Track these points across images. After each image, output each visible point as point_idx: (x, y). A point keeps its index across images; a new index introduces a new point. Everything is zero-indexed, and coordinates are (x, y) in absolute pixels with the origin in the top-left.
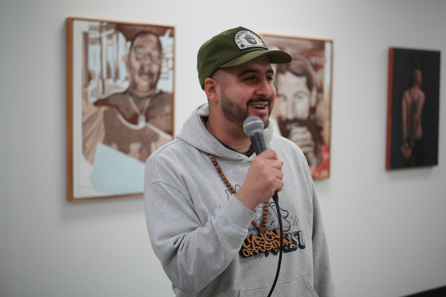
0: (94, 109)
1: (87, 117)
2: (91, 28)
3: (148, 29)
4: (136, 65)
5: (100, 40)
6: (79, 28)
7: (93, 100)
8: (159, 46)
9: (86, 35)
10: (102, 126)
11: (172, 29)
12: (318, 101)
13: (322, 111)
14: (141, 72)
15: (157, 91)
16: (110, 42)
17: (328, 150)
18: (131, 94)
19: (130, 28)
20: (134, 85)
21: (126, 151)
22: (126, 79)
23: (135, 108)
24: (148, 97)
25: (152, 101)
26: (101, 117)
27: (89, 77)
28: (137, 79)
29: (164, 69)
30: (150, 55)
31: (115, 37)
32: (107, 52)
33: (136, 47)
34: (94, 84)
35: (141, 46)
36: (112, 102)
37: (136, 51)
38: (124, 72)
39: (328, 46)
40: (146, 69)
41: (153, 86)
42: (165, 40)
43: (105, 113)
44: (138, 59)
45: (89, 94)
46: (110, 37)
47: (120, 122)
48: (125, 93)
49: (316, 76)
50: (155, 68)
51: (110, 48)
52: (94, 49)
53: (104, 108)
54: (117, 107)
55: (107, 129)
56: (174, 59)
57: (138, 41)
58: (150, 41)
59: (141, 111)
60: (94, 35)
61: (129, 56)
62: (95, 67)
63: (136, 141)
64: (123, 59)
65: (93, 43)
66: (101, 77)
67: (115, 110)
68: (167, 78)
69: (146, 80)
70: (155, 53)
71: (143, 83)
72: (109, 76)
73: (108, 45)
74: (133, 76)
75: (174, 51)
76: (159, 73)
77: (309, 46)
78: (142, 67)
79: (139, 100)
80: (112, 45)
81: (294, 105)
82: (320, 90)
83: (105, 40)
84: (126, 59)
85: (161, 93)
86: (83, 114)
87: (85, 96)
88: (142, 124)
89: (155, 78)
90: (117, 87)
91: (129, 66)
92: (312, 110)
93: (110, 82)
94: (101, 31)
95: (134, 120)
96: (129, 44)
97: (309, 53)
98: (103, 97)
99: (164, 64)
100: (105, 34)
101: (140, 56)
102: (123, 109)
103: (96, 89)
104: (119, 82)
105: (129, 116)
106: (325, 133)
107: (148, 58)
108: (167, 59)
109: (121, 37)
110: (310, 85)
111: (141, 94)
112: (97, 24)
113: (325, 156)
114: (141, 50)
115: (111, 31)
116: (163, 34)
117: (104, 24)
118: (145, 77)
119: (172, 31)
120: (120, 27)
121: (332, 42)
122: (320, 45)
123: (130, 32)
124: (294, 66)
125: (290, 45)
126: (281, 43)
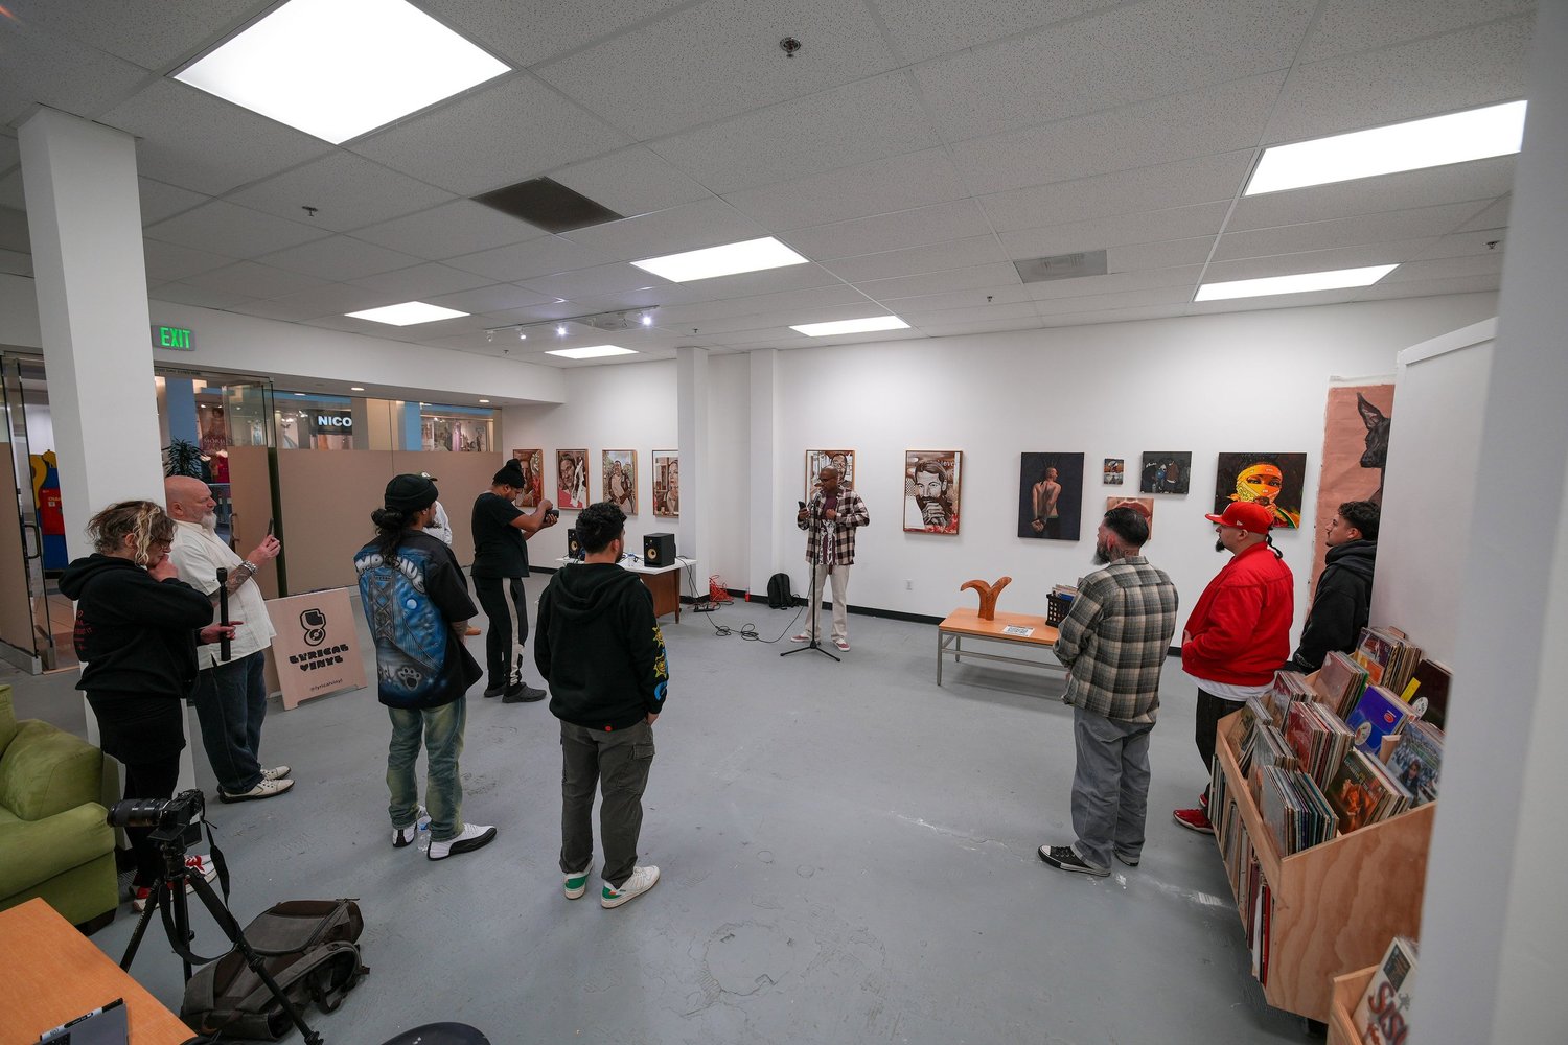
2: (814, 454)
5: (818, 459)
8: (846, 460)
12: (948, 487)
13: (952, 494)
17: (957, 517)
27: (814, 474)
39: (957, 456)
41: (842, 478)
42: (849, 458)
49: (947, 474)
50: (843, 470)
52: (816, 463)
60: (816, 456)
62: (816, 470)
81: (929, 489)
82: (951, 481)
92: (944, 493)
94: (818, 455)
97: (940, 460)
100: (820, 456)
106: (955, 507)
110: (941, 478)
112: (817, 452)
113: (954, 521)
117: (820, 452)
119: (851, 453)
120: (827, 453)
121: (961, 453)
122: (952, 454)
123: (831, 454)
124: (929, 467)
125: (926, 456)
126: (920, 455)
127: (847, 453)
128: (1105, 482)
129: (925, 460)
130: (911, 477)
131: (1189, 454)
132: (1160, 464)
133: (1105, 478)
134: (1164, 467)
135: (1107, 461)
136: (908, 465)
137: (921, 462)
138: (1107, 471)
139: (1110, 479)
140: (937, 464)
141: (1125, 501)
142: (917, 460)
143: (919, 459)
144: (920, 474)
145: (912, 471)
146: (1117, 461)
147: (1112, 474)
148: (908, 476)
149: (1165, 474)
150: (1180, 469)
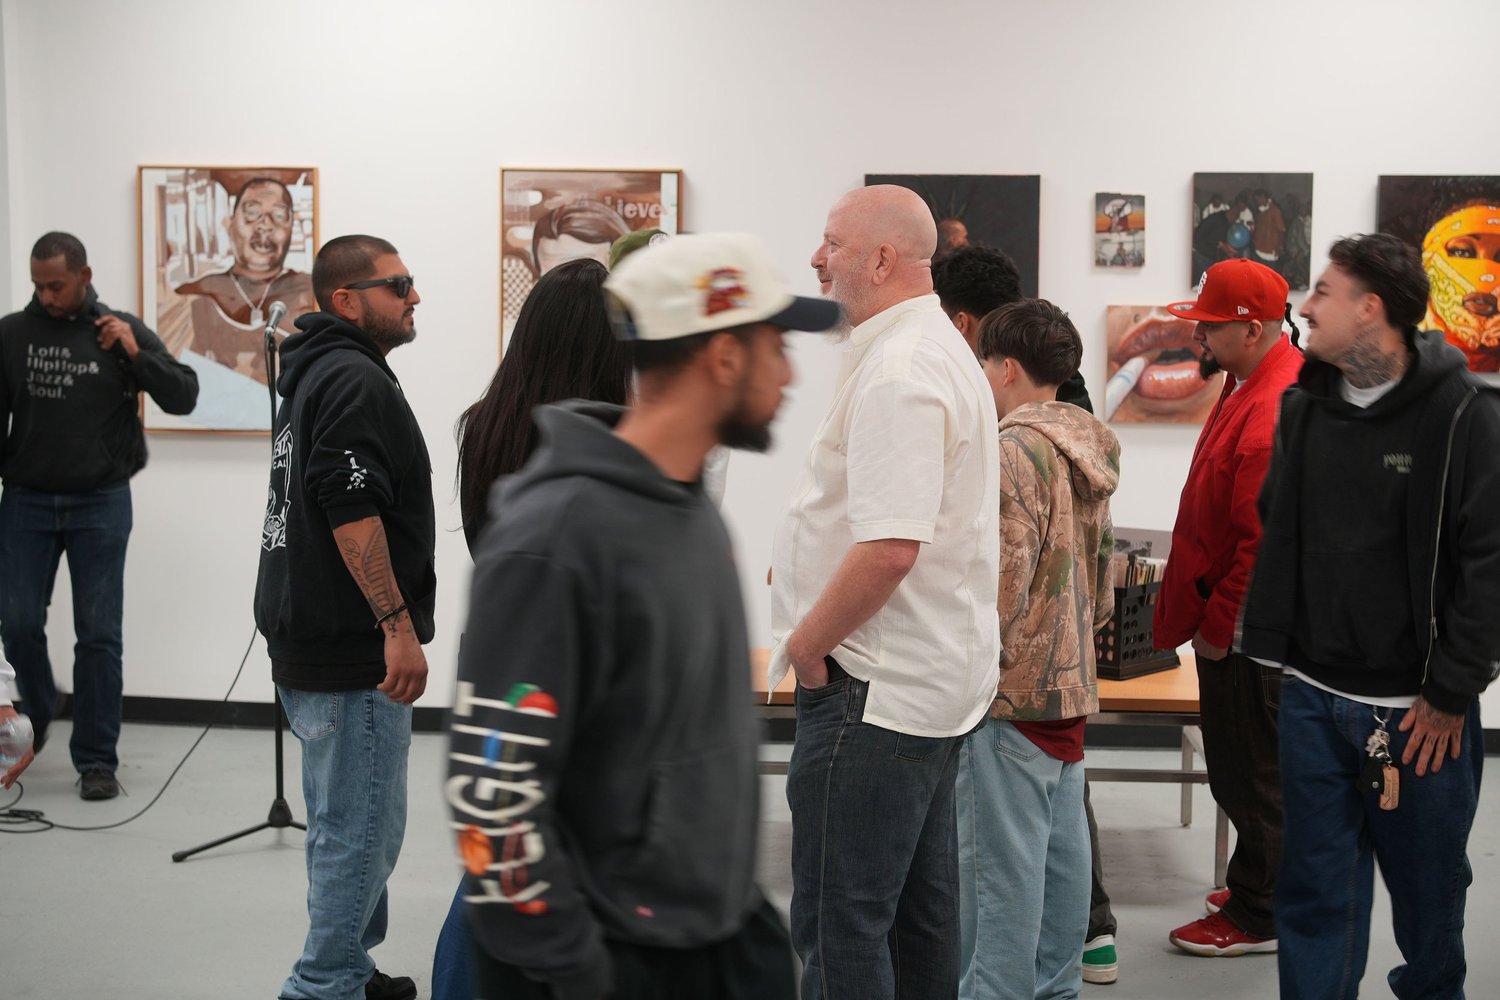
0: (178, 298)
1: (164, 310)
2: (170, 180)
3: (267, 174)
4: (247, 232)
5: (185, 196)
6: (151, 180)
7: (176, 285)
8: (287, 200)
9: (162, 190)
10: (191, 325)
11: (309, 170)
14: (255, 242)
15: (284, 272)
16: (201, 198)
18: (237, 277)
19: (234, 176)
20: (243, 262)
21: (231, 364)
22: (230, 253)
23: (246, 299)
24: (268, 280)
25: (273, 287)
26: (188, 310)
27: (168, 251)
28: (248, 252)
29: (295, 237)
30: (270, 215)
31: (209, 190)
32: (196, 213)
33: (244, 204)
34: (175, 262)
35: (254, 202)
36: (206, 288)
37: (244, 211)
38: (224, 242)
39: (669, 184)
40: (264, 238)
41: (277, 263)
42: (298, 191)
43: (194, 304)
44: (248, 222)
45: (168, 277)
46: (200, 191)
47: (220, 318)
48: (227, 274)
50: (280, 236)
51: (201, 208)
52: (175, 211)
53: (192, 298)
54: (213, 296)
55: (197, 328)
56: (314, 221)
57: (248, 194)
58: (271, 193)
59: (256, 304)
60: (174, 189)
61: (234, 218)
62: (177, 236)
63: (247, 350)
64: (224, 222)
65: (174, 201)
66: (188, 251)
67: (211, 300)
68: (303, 251)
69: (262, 254)
70: (280, 212)
71: (259, 259)
72: (200, 249)
73: (197, 203)
74: (240, 250)
75: (315, 208)
76: (287, 243)
77: (620, 184)
78: (257, 235)
79: (251, 285)
80: (205, 202)
83: (192, 196)
84: (229, 223)
85: (291, 273)
86: (159, 306)
87: (162, 279)
88: (257, 322)
89: (280, 251)
90: (214, 265)
91: (234, 233)
93: (203, 258)
94: (186, 183)
95: (244, 316)
96: (233, 200)
97: (616, 198)
98: (191, 281)
99: (296, 229)
100: (192, 187)
101: (251, 218)
102: (223, 300)
103: (181, 267)
104: (216, 258)
105: (234, 311)
107: (267, 220)
108: (301, 221)
109: (220, 190)
111: (254, 277)
112: (181, 172)
114: (255, 208)
115: (204, 182)
116: (294, 182)
117: (191, 172)
118: (263, 250)
119: (309, 176)
120: (217, 175)
121: (679, 174)
122: (649, 181)
123: (235, 182)
124: (578, 222)
125: (569, 185)
126: (547, 182)
127: (291, 175)
128: (1100, 262)
129: (564, 198)
130: (518, 254)
131: (1305, 181)
132: (1237, 210)
133: (1098, 251)
134: (1247, 216)
135: (1102, 199)
136: (510, 216)
137: (552, 205)
138: (1103, 228)
139: (1110, 251)
140: (603, 212)
141: (1154, 315)
142: (535, 198)
143: (547, 194)
144: (548, 245)
145: (524, 234)
146: (1129, 199)
147: (1116, 237)
148: (509, 251)
149: (1253, 235)
150: (1288, 223)
